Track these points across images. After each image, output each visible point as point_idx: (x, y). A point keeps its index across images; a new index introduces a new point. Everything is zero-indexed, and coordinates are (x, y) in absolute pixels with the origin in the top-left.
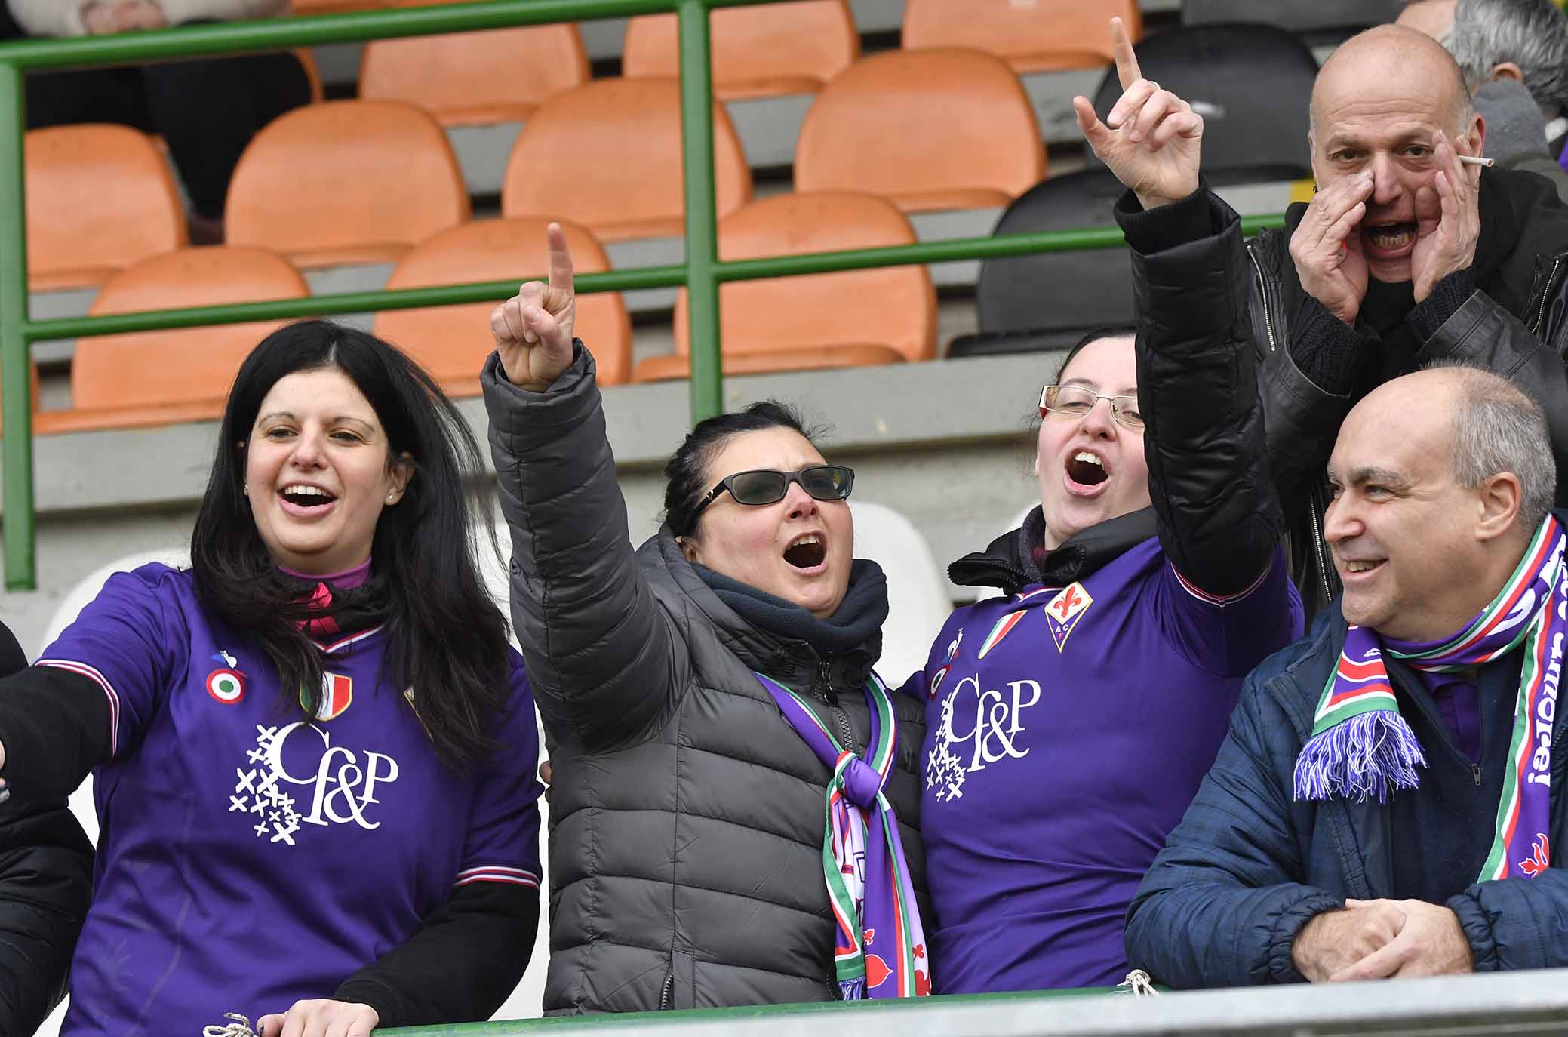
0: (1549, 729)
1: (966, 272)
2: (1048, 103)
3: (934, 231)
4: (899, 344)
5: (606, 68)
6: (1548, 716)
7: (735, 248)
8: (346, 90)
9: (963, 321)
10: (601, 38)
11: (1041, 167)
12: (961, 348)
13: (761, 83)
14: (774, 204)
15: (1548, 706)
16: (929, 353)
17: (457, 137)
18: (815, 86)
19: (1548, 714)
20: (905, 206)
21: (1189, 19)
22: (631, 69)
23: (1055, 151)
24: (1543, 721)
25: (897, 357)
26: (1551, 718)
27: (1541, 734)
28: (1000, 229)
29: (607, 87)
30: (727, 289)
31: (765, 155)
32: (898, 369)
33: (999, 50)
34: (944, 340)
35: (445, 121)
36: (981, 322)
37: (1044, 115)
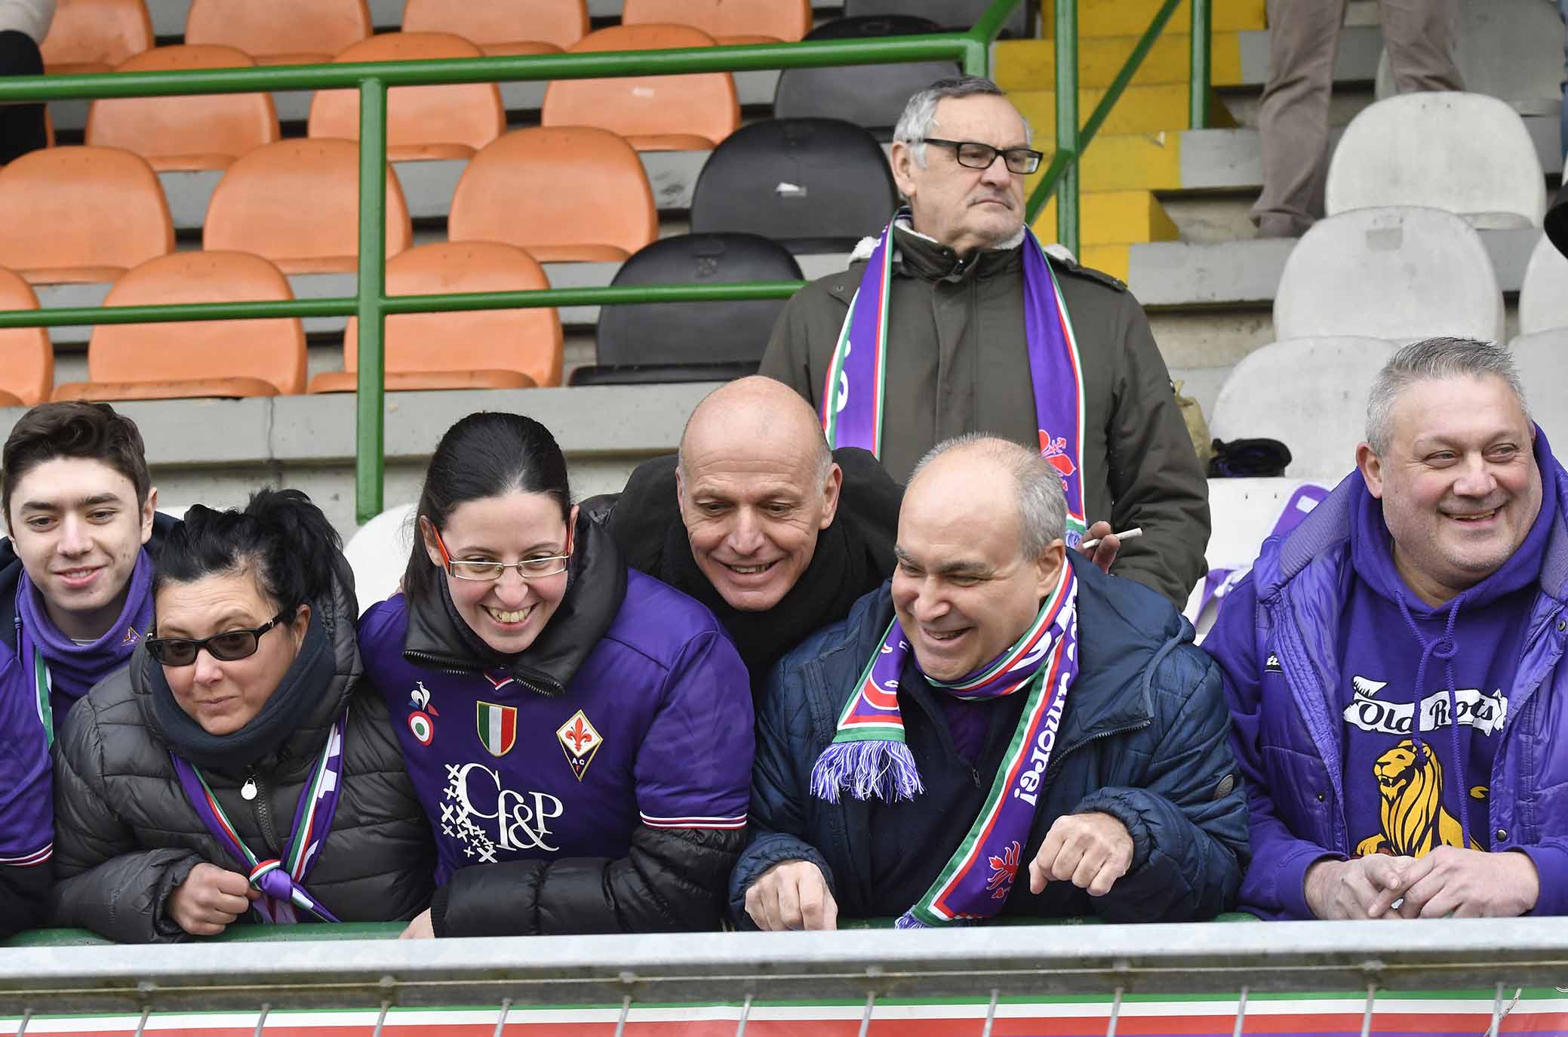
0: (1045, 758)
1: (589, 315)
2: (661, 177)
3: (564, 279)
4: (530, 372)
5: (293, 129)
6: (1046, 746)
7: (399, 285)
8: (75, 137)
9: (585, 355)
10: (290, 105)
11: (654, 230)
12: (582, 377)
13: (424, 148)
14: (429, 249)
15: (1048, 738)
16: (555, 381)
17: (164, 179)
18: (469, 153)
19: (1046, 744)
20: (540, 258)
21: (779, 114)
22: (314, 131)
23: (666, 216)
24: (1040, 749)
25: (530, 383)
26: (1049, 748)
27: (1037, 761)
28: (617, 281)
29: (294, 144)
30: (390, 319)
31: (424, 209)
32: (531, 391)
33: (623, 134)
34: (568, 370)
35: (157, 167)
36: (598, 359)
37: (657, 186)
